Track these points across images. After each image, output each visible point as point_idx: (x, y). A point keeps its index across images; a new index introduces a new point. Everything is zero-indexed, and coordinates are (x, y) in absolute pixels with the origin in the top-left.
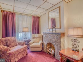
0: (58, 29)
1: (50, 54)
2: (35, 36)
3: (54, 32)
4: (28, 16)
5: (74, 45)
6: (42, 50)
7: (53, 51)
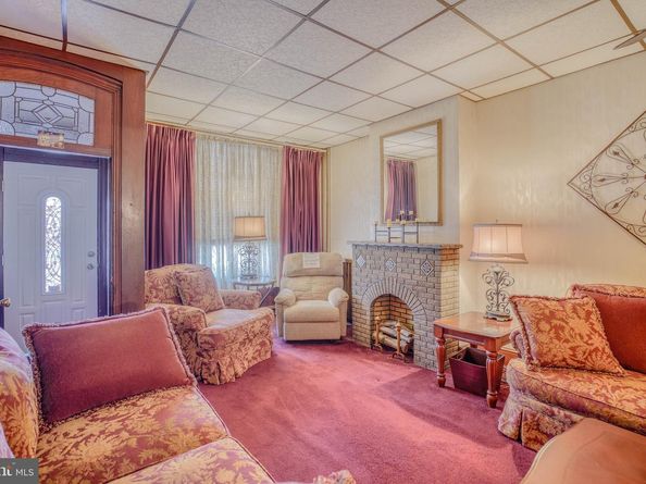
0: (431, 228)
1: (388, 349)
2: (305, 267)
3: (411, 240)
4: (259, 148)
5: (495, 297)
6: (344, 335)
7: (405, 333)
